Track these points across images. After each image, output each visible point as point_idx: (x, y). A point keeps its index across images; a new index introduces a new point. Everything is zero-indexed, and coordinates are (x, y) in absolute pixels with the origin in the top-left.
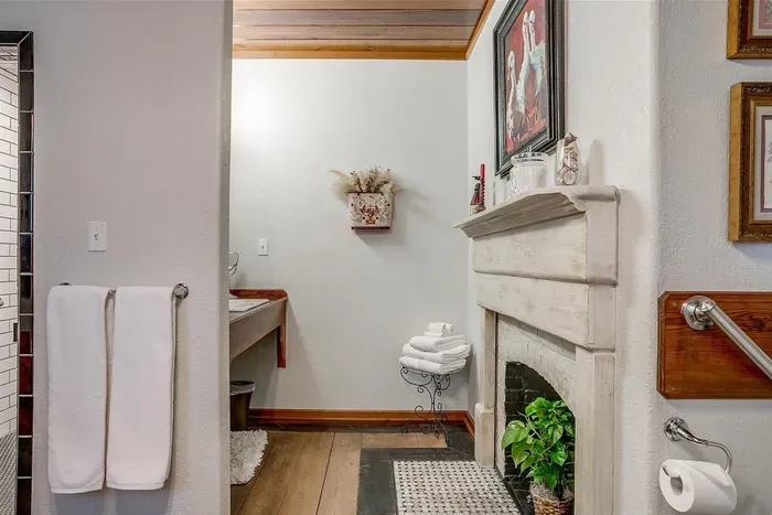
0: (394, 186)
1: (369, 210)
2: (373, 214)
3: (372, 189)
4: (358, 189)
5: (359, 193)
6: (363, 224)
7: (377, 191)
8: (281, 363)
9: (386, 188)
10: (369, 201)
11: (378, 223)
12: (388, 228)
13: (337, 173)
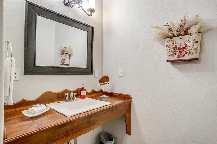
0: (201, 27)
1: (179, 48)
2: (183, 50)
3: (182, 33)
4: (171, 35)
5: (171, 38)
6: (175, 58)
7: (186, 33)
8: (129, 133)
9: (193, 30)
10: (179, 42)
11: (187, 57)
12: (196, 59)
13: (156, 27)
